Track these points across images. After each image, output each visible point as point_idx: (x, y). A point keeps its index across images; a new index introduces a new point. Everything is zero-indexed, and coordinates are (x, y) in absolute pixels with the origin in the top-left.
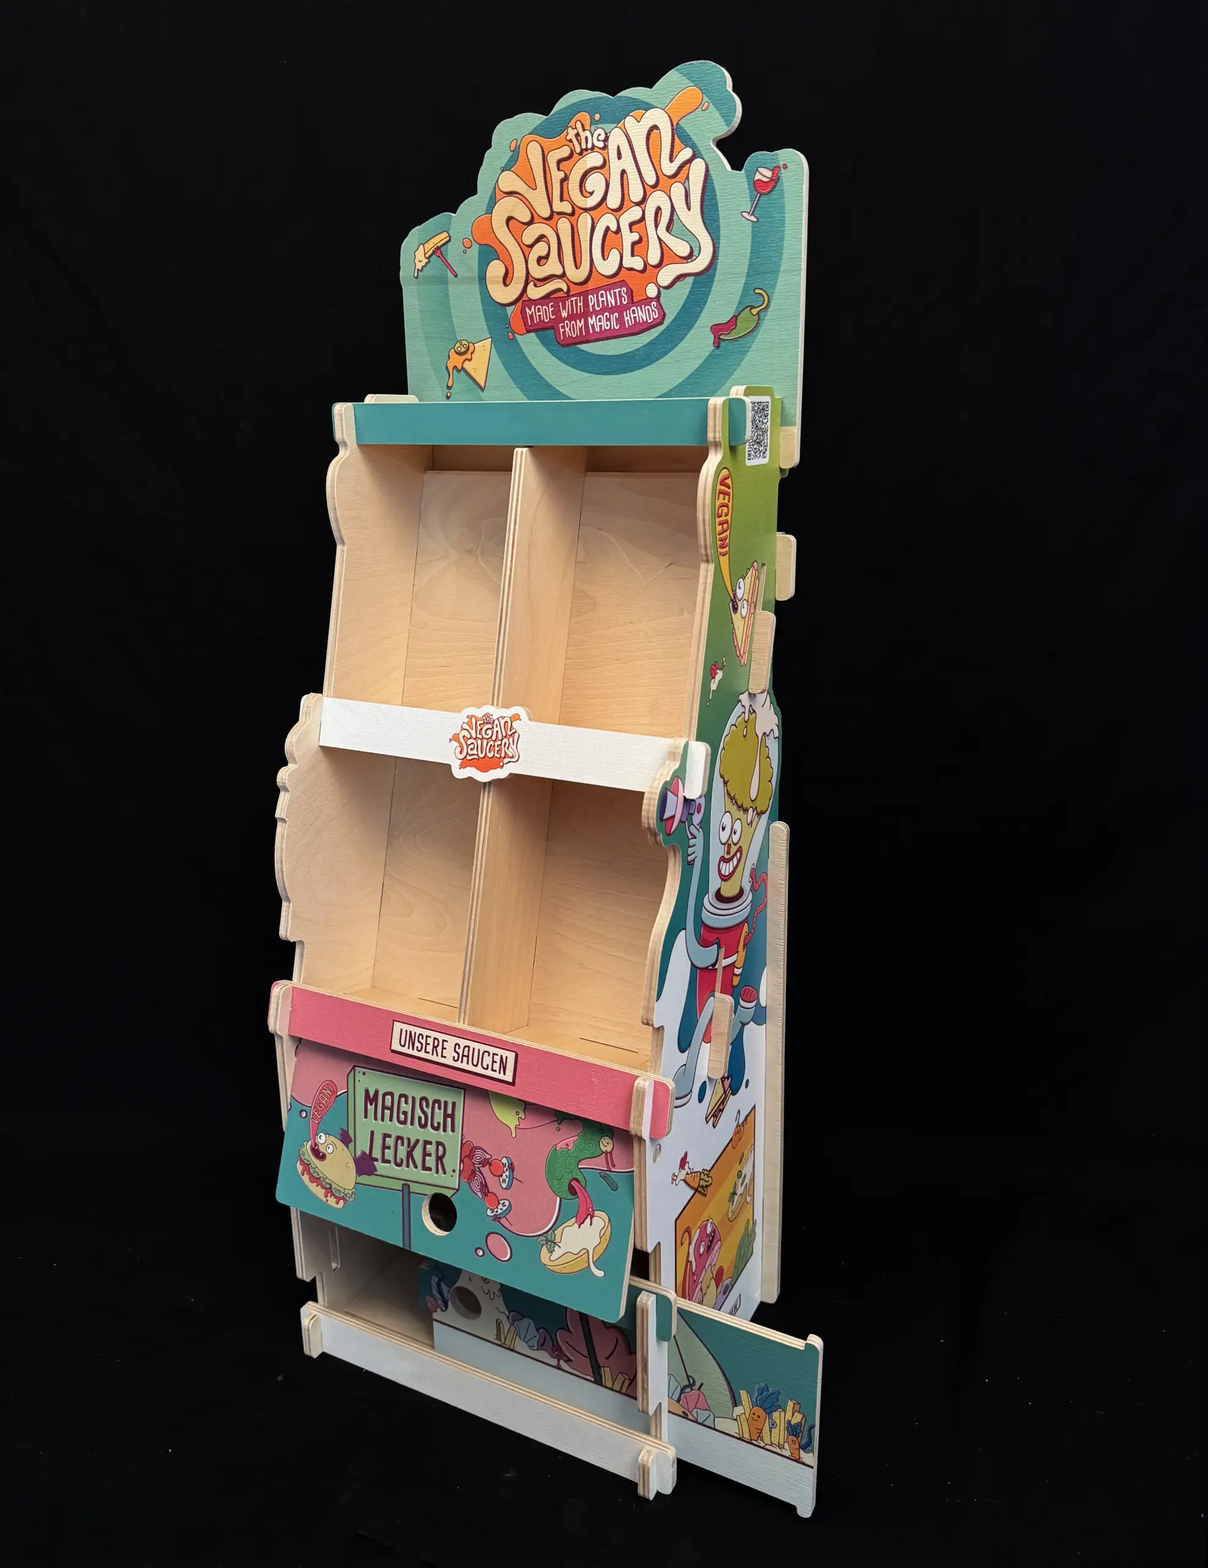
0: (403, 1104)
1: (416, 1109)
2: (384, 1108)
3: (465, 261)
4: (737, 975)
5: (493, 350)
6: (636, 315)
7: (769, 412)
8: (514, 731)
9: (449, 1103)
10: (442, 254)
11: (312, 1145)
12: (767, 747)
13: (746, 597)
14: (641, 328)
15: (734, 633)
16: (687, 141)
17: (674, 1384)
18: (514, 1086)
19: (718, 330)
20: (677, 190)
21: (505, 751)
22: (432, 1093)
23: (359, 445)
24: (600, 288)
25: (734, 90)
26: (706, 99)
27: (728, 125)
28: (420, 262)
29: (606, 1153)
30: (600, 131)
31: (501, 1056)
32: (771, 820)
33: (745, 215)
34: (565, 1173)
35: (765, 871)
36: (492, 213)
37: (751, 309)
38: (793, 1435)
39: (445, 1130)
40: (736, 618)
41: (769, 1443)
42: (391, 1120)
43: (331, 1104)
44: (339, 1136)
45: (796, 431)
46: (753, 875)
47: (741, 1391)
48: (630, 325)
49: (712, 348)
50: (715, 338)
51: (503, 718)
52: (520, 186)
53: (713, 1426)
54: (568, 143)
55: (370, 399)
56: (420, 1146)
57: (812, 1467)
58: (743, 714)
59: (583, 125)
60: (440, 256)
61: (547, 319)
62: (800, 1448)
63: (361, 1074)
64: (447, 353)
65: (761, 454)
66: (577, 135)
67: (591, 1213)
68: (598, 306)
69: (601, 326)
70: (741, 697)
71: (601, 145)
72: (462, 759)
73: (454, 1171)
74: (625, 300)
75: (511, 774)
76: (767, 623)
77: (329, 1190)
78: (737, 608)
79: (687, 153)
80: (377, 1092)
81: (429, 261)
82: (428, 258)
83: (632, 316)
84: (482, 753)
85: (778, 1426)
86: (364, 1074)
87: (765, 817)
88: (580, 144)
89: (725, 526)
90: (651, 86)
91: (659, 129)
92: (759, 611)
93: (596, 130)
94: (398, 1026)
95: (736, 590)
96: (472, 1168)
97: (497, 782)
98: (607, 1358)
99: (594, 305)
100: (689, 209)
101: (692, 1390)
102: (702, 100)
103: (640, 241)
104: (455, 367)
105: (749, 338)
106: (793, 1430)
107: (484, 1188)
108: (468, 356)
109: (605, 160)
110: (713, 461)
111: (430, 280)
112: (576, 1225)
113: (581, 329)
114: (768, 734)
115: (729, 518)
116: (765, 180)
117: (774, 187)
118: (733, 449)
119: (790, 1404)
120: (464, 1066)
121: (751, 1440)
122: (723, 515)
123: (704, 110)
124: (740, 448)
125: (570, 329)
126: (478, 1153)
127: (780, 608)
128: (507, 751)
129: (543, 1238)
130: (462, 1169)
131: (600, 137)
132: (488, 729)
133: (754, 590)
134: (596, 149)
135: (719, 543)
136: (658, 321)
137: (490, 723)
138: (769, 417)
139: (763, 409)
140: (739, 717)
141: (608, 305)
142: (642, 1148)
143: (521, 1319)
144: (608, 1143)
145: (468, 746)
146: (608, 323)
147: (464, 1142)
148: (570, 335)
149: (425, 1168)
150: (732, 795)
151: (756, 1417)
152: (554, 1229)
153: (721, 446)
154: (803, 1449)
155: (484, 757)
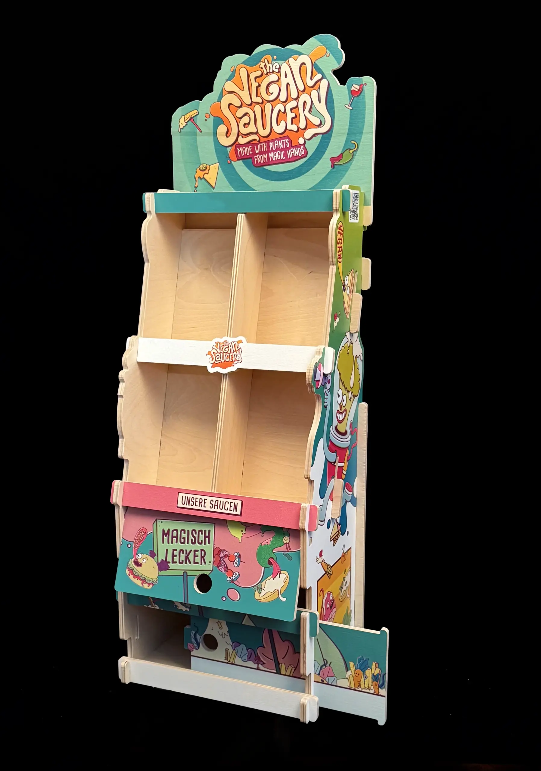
0: (183, 535)
1: (190, 535)
2: (173, 537)
3: (207, 125)
4: (344, 474)
5: (220, 167)
6: (293, 152)
7: (359, 198)
8: (239, 348)
9: (207, 531)
10: (194, 120)
11: (134, 560)
12: (357, 363)
13: (349, 285)
14: (295, 159)
15: (344, 301)
16: (319, 71)
17: (317, 665)
18: (241, 516)
19: (333, 160)
20: (314, 93)
21: (235, 358)
22: (197, 527)
23: (156, 214)
24: (275, 139)
25: (342, 48)
26: (328, 51)
27: (339, 64)
28: (182, 124)
29: (286, 544)
30: (276, 64)
31: (235, 503)
32: (359, 401)
33: (347, 106)
34: (267, 556)
35: (356, 426)
36: (220, 101)
37: (349, 151)
38: (376, 681)
39: (205, 544)
40: (345, 294)
41: (364, 688)
42: (177, 542)
43: (144, 539)
44: (149, 554)
45: (371, 208)
46: (351, 425)
47: (350, 662)
48: (290, 157)
49: (331, 168)
50: (332, 164)
51: (234, 342)
52: (236, 89)
53: (336, 685)
54: (260, 69)
55: (160, 191)
56: (192, 553)
57: (384, 696)
58: (347, 343)
59: (268, 61)
60: (193, 122)
61: (248, 153)
62: (379, 687)
63: (160, 522)
64: (195, 171)
65: (356, 217)
66: (265, 65)
67: (279, 572)
68: (274, 148)
69: (276, 157)
70: (346, 334)
71: (277, 71)
72: (213, 363)
73: (210, 562)
74: (288, 145)
75: (238, 369)
76: (359, 299)
77: (144, 581)
78: (345, 289)
79: (319, 76)
80: (169, 530)
81: (187, 124)
82: (186, 123)
83: (292, 153)
84: (223, 360)
85: (368, 677)
86: (162, 522)
87: (357, 398)
88: (266, 70)
89: (341, 249)
90: (302, 45)
91: (306, 65)
92: (354, 293)
93: (274, 63)
94: (181, 495)
95: (345, 281)
96: (220, 559)
97: (231, 374)
98: (283, 659)
99: (272, 148)
100: (320, 102)
101: (326, 667)
102: (327, 52)
103: (296, 116)
104: (199, 177)
105: (349, 164)
106: (375, 678)
107: (226, 568)
108: (206, 171)
109: (279, 78)
110: (336, 217)
111: (187, 134)
112: (272, 579)
113: (265, 159)
114: (358, 356)
115: (342, 245)
116: (356, 90)
117: (361, 93)
118: (344, 213)
119: (374, 664)
120: (216, 510)
121: (355, 688)
122: (340, 243)
123: (327, 57)
124: (347, 212)
125: (260, 159)
126: (222, 552)
127: (363, 293)
128: (236, 358)
129: (256, 587)
130: (214, 560)
131: (276, 67)
132: (226, 348)
133: (352, 282)
134: (274, 73)
135: (338, 256)
136: (305, 155)
137: (227, 345)
138: (359, 201)
139: (356, 197)
140: (346, 343)
141: (279, 148)
142: (305, 537)
143: (239, 645)
144: (287, 539)
145: (216, 357)
146: (279, 156)
147: (215, 548)
148: (260, 162)
149: (195, 563)
150: (343, 381)
151: (357, 675)
152: (261, 582)
153: (339, 211)
154: (380, 688)
155: (224, 362)
